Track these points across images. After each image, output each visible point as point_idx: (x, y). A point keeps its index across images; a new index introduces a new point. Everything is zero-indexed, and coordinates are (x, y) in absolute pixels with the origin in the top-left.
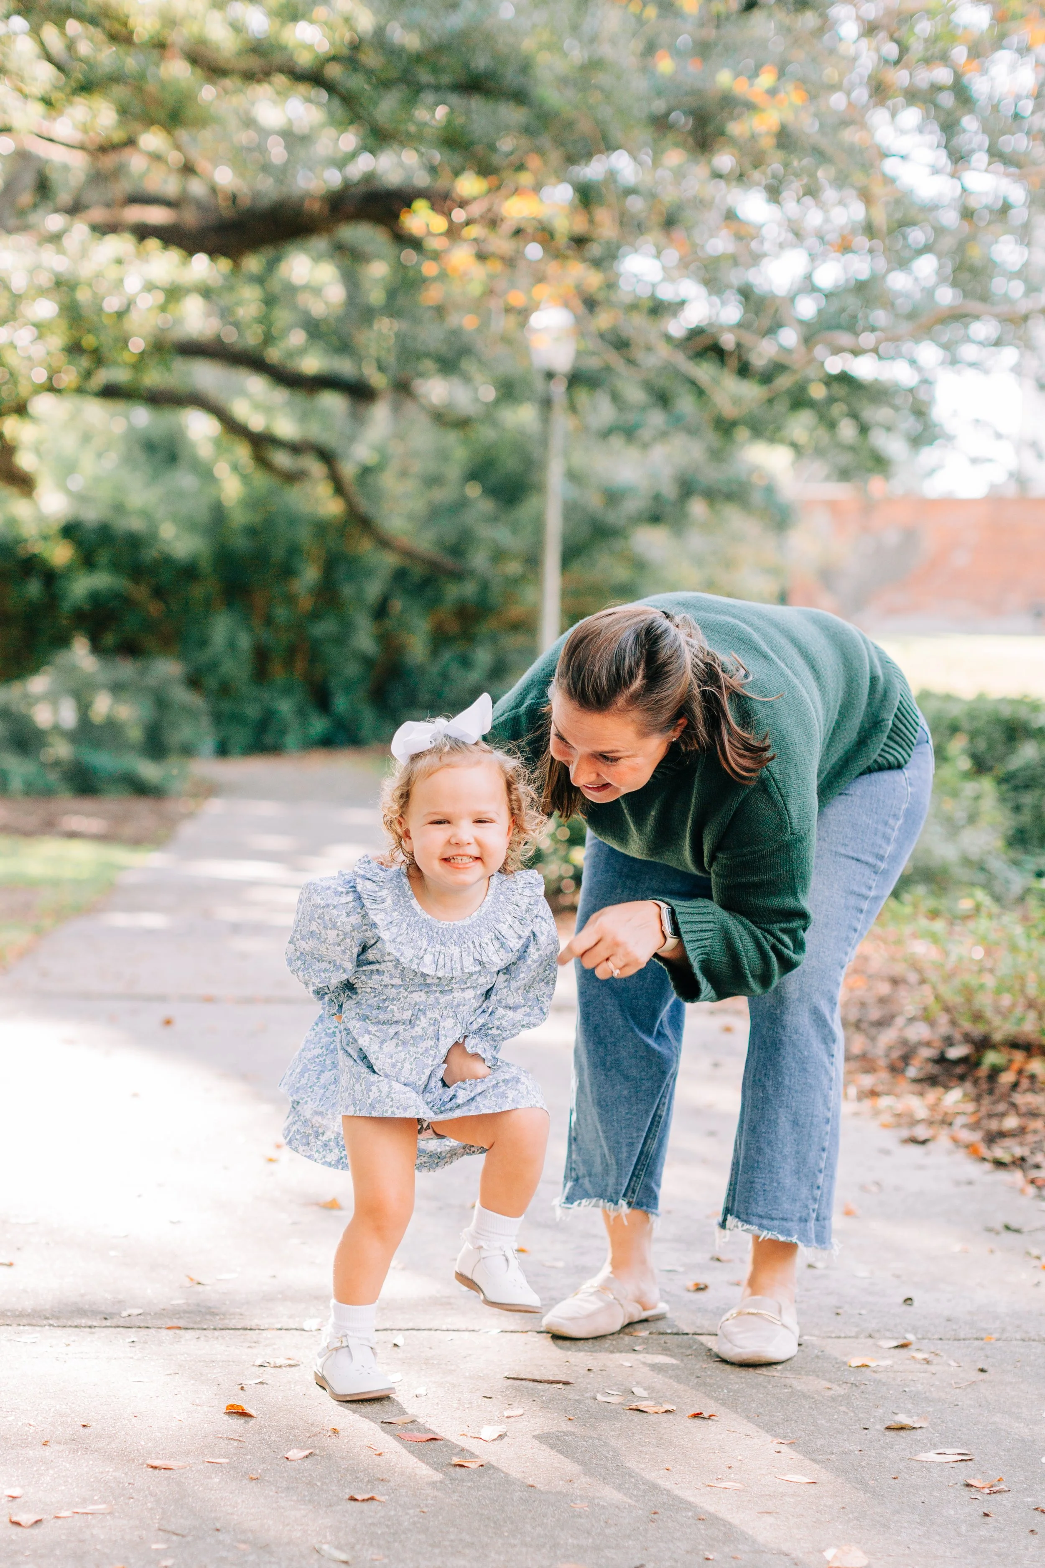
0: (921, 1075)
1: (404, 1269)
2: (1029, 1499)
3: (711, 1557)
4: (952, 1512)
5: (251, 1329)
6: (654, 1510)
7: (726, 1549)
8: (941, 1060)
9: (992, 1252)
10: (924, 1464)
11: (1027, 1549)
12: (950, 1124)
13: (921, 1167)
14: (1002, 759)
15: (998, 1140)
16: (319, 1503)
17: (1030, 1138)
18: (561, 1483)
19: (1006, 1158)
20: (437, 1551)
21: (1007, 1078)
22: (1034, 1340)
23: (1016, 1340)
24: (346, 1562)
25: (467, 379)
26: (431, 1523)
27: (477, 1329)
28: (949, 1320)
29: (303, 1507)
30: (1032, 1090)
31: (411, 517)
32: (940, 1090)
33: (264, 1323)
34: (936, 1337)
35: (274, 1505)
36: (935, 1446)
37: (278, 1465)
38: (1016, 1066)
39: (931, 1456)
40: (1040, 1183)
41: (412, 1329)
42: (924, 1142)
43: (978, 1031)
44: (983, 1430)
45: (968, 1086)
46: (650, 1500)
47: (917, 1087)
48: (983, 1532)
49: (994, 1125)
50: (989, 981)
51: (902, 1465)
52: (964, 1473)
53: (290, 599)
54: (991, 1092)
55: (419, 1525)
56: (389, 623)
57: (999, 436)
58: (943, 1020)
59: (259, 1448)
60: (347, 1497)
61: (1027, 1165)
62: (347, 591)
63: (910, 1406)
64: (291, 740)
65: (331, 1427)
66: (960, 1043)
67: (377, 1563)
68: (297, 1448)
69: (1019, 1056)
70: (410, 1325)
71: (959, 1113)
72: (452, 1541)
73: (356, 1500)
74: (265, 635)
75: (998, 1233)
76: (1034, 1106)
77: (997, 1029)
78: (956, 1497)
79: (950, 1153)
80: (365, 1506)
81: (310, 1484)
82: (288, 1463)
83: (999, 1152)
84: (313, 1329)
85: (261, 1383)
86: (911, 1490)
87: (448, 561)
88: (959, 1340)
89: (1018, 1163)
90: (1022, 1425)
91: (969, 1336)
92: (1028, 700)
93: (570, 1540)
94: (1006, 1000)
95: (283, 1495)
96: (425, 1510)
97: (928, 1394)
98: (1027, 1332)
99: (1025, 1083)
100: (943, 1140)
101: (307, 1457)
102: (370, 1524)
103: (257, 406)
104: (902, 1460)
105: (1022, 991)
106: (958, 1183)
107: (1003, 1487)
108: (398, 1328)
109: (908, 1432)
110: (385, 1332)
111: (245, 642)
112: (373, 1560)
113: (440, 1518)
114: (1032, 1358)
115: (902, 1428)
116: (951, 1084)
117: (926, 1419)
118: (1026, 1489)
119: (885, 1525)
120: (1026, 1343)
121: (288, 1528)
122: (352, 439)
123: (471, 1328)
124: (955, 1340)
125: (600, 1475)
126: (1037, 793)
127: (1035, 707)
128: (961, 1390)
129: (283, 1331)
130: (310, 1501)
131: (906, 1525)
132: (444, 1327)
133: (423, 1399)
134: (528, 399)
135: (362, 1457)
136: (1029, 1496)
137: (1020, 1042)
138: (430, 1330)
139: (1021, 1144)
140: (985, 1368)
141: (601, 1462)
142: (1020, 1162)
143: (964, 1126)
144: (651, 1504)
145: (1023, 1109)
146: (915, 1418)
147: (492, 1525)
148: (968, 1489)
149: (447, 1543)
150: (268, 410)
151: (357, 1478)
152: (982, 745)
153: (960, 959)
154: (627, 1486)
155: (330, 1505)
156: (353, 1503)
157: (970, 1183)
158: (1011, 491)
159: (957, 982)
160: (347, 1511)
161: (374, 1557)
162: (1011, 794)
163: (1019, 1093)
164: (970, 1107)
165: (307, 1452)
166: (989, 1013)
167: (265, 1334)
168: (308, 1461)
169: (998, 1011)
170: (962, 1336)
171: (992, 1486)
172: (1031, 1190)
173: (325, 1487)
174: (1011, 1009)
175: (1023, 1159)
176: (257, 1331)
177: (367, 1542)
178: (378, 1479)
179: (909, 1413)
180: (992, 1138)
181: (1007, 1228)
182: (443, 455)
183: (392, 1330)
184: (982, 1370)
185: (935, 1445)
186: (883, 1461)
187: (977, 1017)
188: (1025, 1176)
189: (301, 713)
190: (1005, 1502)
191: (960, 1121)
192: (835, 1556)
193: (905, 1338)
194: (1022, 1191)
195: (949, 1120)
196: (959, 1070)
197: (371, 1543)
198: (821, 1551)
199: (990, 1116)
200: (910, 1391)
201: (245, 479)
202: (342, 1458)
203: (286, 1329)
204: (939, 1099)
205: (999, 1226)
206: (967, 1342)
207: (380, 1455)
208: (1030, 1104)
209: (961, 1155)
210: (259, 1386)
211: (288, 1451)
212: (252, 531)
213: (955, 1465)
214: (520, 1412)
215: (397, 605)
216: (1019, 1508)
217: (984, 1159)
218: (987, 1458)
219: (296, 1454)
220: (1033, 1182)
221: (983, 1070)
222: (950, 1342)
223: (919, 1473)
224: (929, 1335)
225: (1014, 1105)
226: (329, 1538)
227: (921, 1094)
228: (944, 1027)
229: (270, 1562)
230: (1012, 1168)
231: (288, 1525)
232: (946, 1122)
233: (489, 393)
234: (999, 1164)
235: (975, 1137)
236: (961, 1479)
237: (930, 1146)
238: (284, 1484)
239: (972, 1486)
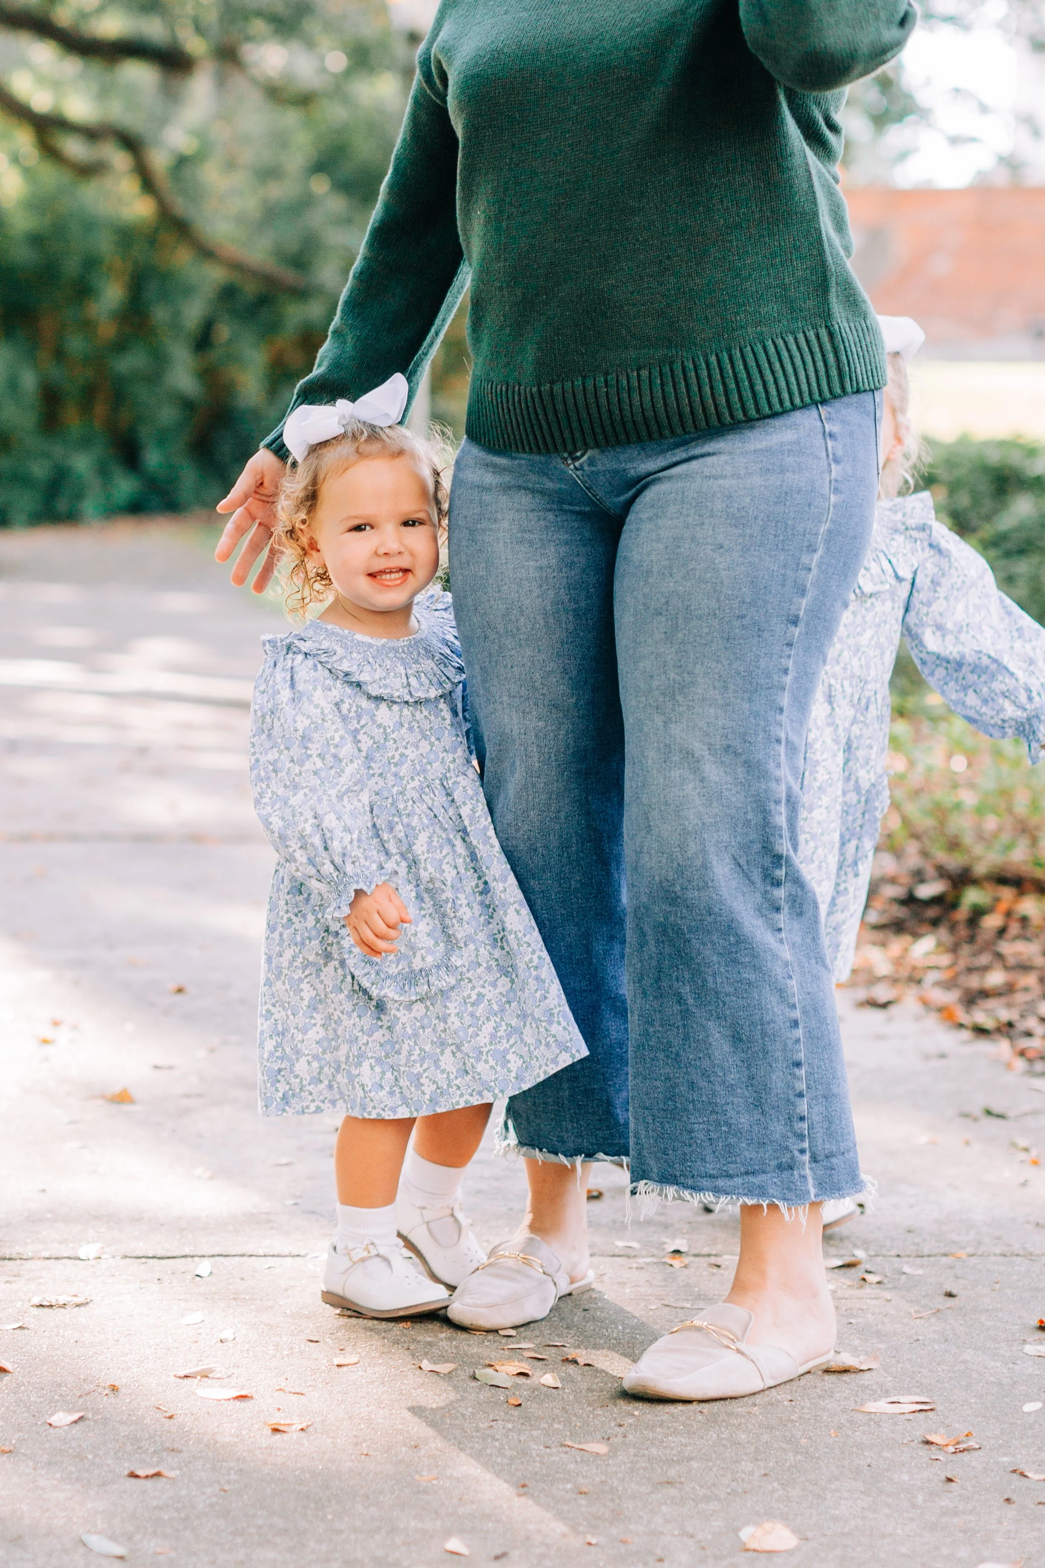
0: (884, 920)
1: (211, 1178)
2: (1005, 1459)
3: (594, 1541)
4: (906, 1477)
5: (10, 1259)
6: (522, 1482)
7: (614, 1531)
8: (910, 900)
9: (967, 1143)
10: (873, 1416)
11: (1001, 1523)
12: (919, 982)
13: (881, 1037)
14: (988, 518)
15: (979, 1002)
16: (89, 1481)
17: (1020, 998)
18: (404, 1449)
19: (988, 1023)
20: (239, 1540)
21: (992, 922)
22: (1017, 1255)
23: (995, 1255)
24: (121, 1558)
25: (310, 44)
26: (234, 1505)
27: (302, 1253)
28: (909, 1231)
29: (68, 1487)
30: (1023, 937)
31: (240, 219)
32: (906, 939)
33: (28, 1251)
34: (893, 1253)
35: (31, 1485)
36: (887, 1393)
37: (38, 1433)
38: (1003, 906)
39: (881, 1406)
40: (1031, 1054)
41: (218, 1255)
42: (885, 1006)
43: (954, 862)
44: (949, 1371)
45: (943, 932)
46: (517, 1470)
47: (879, 936)
48: (945, 1503)
49: (974, 982)
50: (969, 798)
51: (843, 1419)
52: (922, 1427)
53: (88, 326)
54: (971, 939)
55: (217, 1508)
56: (215, 355)
57: (984, 109)
58: (912, 849)
59: (15, 1412)
60: (126, 1472)
61: (1013, 1032)
62: (160, 314)
63: (856, 1342)
64: (89, 506)
65: (108, 1384)
66: (933, 879)
67: (161, 1558)
68: (64, 1411)
69: (1007, 893)
70: (216, 1251)
71: (930, 968)
72: (260, 1527)
73: (137, 1476)
74: (55, 372)
75: (976, 1119)
76: (1025, 957)
77: (979, 859)
78: (912, 1458)
79: (918, 1018)
80: (149, 1483)
81: (79, 1457)
82: (51, 1430)
83: (980, 1017)
84: (91, 1257)
85: (20, 1327)
86: (855, 1450)
87: (289, 276)
88: (923, 1256)
89: (1005, 1029)
90: (999, 1364)
91: (935, 1251)
92: (1021, 441)
93: (413, 1524)
94: (991, 823)
95: (43, 1472)
96: (227, 1487)
97: (879, 1327)
98: (1009, 1245)
99: (1015, 928)
100: (910, 1003)
101: (75, 1422)
102: (155, 1508)
103: (41, 79)
104: (844, 1411)
105: (1010, 810)
106: (927, 1057)
107: (972, 1443)
108: (200, 1254)
109: (853, 1376)
110: (183, 1259)
111: (29, 381)
112: (156, 1553)
113: (246, 1497)
114: (1015, 1277)
115: (846, 1371)
116: (922, 930)
117: (876, 1358)
118: (1001, 1446)
119: (819, 1496)
120: (1006, 1259)
121: (48, 1514)
122: (163, 121)
123: (295, 1253)
124: (918, 1256)
125: (455, 1438)
126: (1035, 559)
127: (1031, 452)
128: (922, 1321)
129: (52, 1260)
130: (77, 1479)
131: (846, 1494)
132: (261, 1252)
133: (230, 1344)
134: (388, 68)
135: (148, 1421)
136: (1005, 1455)
137: (1009, 875)
138: (243, 1255)
139: (1009, 1006)
140: (954, 1292)
141: (457, 1422)
142: (1007, 1029)
143: (937, 984)
144: (519, 1474)
145: (1011, 961)
146: (862, 1358)
147: (312, 1505)
148: (927, 1447)
149: (253, 1530)
150: (56, 85)
151: (140, 1448)
152: (964, 500)
153: (930, 769)
154: (489, 1451)
155: (104, 1484)
156: (133, 1480)
157: (942, 1056)
158: (1002, 178)
159: (925, 800)
160: (124, 1492)
161: (158, 1550)
162: (1003, 562)
163: (1006, 940)
164: (945, 960)
165: (76, 1416)
166: (968, 839)
167: (28, 1264)
168: (77, 1427)
169: (980, 837)
170: (926, 1252)
171: (958, 1443)
172: (1020, 1064)
173: (97, 1460)
174: (996, 835)
175: (1010, 1025)
176: (18, 1262)
177: (150, 1531)
178: (167, 1449)
179: (855, 1351)
180: (972, 999)
181: (989, 1113)
182: (281, 141)
183: (193, 1257)
184: (950, 1295)
185: (887, 1391)
186: (819, 1413)
187: (954, 845)
188: (1013, 1046)
189: (103, 472)
190: (974, 1463)
191: (932, 977)
192: (753, 1536)
193: (854, 1255)
194: (1008, 1066)
195: (917, 976)
196: (932, 912)
197: (155, 1532)
198: (736, 1531)
199: (970, 970)
200: (857, 1324)
201: (28, 172)
202: (121, 1422)
203: (57, 1258)
204: (906, 950)
205: (977, 1111)
206: (932, 1259)
207: (171, 1417)
208: (1020, 954)
209: (932, 1021)
210: (17, 1332)
211: (52, 1415)
212: (37, 240)
213: (911, 1416)
214: (355, 1360)
215: (224, 332)
216: (992, 1471)
217: (961, 1026)
218: (953, 1407)
219: (62, 1418)
220: (1022, 1053)
221: (962, 913)
222: (911, 1259)
223: (865, 1428)
224: (885, 1252)
225: (999, 956)
226: (100, 1527)
227: (883, 944)
228: (913, 860)
229: (22, 1559)
230: (997, 1036)
231: (48, 1510)
232: (915, 980)
233: (337, 61)
234: (980, 1031)
235: (950, 998)
236: (919, 1434)
237: (893, 1010)
238: (45, 1458)
239: (932, 1443)
